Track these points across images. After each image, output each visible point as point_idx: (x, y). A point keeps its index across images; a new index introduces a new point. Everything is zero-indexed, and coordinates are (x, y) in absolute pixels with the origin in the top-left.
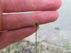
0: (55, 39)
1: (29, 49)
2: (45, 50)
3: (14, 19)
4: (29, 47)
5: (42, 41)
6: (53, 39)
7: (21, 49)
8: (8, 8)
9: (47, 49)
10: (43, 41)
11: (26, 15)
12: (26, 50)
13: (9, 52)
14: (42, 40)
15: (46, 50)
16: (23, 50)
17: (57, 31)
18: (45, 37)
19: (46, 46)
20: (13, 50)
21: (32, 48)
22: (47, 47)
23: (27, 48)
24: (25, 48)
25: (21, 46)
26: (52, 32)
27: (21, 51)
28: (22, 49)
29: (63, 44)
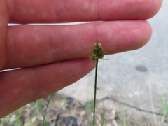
0: (137, 93)
1: (71, 118)
2: (111, 120)
3: (38, 39)
4: (73, 113)
5: (104, 99)
6: (131, 95)
7: (51, 117)
8: (24, 11)
9: (116, 118)
10: (107, 98)
11: (68, 29)
12: (64, 120)
13: (24, 123)
14: (104, 96)
16: (57, 120)
17: (140, 74)
18: (111, 89)
19: (114, 112)
20: (34, 119)
21: (78, 115)
22: (116, 113)
23: (67, 115)
24: (62, 116)
25: (52, 111)
26: (129, 76)
27: (52, 121)
28: (55, 118)
29: (158, 107)
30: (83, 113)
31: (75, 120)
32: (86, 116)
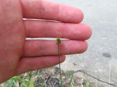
0: (100, 70)
1: (57, 79)
4: (58, 77)
5: (78, 71)
6: (96, 71)
7: (45, 77)
10: (80, 71)
12: (52, 79)
15: (82, 85)
16: (48, 79)
17: (105, 59)
18: (83, 66)
21: (61, 78)
22: (84, 80)
23: (54, 77)
24: (51, 77)
25: (46, 73)
26: (97, 59)
27: (46, 79)
28: (47, 77)
30: (64, 77)
31: (59, 81)
32: (65, 79)
